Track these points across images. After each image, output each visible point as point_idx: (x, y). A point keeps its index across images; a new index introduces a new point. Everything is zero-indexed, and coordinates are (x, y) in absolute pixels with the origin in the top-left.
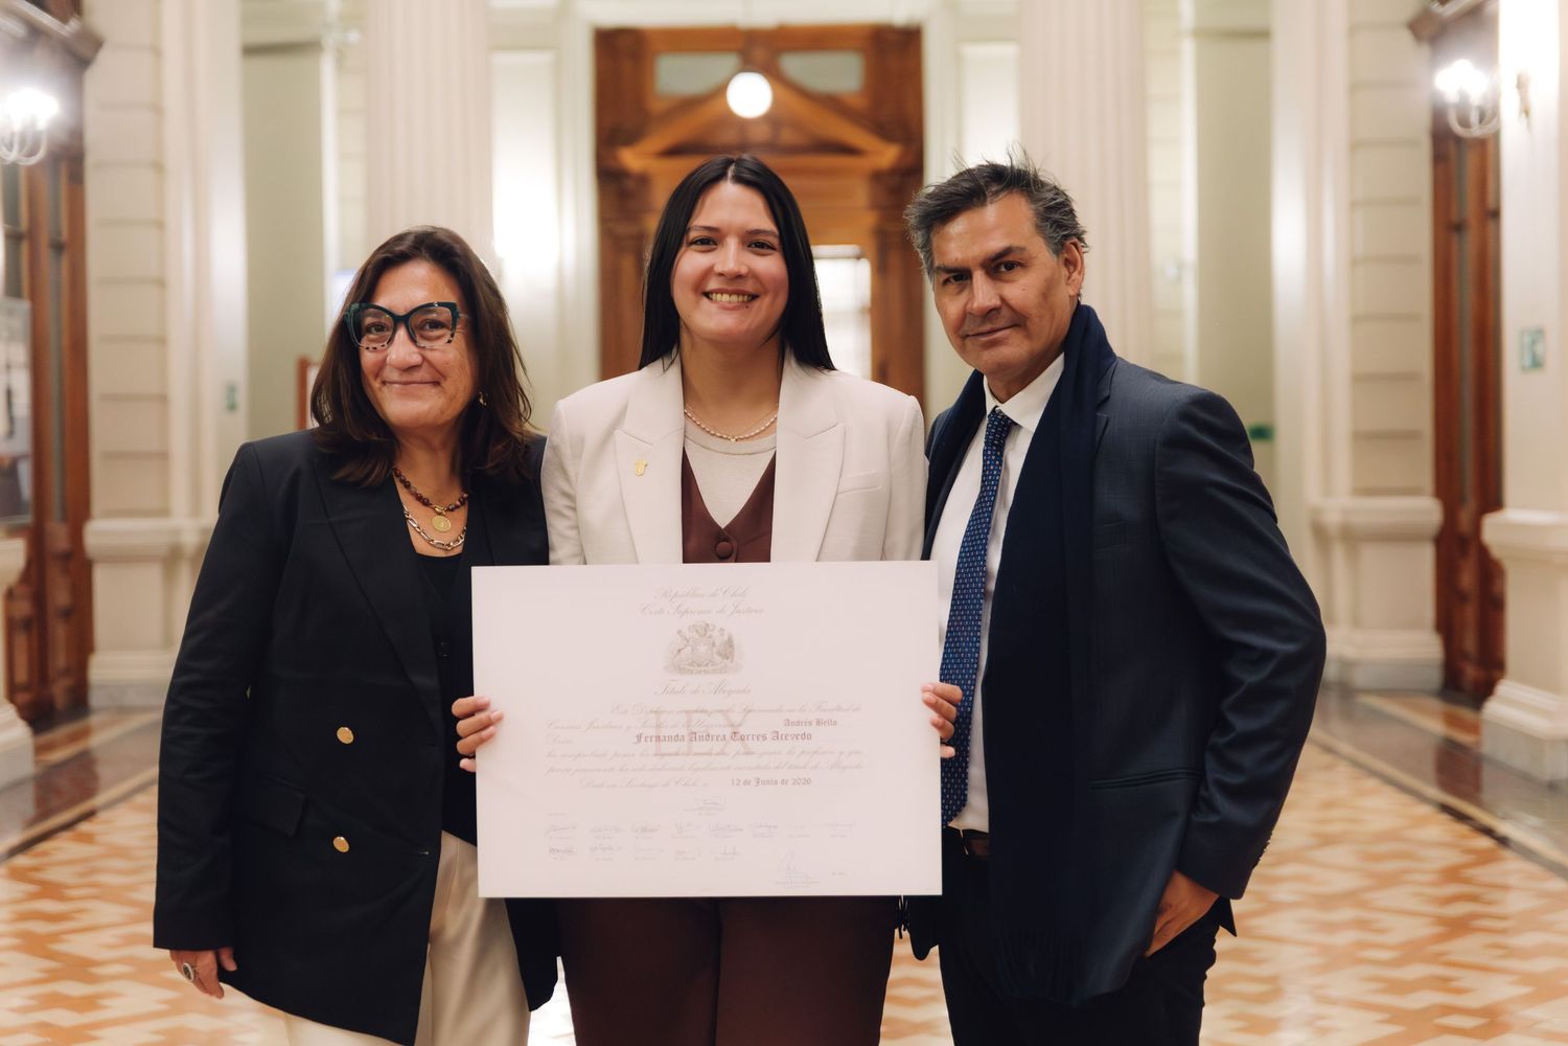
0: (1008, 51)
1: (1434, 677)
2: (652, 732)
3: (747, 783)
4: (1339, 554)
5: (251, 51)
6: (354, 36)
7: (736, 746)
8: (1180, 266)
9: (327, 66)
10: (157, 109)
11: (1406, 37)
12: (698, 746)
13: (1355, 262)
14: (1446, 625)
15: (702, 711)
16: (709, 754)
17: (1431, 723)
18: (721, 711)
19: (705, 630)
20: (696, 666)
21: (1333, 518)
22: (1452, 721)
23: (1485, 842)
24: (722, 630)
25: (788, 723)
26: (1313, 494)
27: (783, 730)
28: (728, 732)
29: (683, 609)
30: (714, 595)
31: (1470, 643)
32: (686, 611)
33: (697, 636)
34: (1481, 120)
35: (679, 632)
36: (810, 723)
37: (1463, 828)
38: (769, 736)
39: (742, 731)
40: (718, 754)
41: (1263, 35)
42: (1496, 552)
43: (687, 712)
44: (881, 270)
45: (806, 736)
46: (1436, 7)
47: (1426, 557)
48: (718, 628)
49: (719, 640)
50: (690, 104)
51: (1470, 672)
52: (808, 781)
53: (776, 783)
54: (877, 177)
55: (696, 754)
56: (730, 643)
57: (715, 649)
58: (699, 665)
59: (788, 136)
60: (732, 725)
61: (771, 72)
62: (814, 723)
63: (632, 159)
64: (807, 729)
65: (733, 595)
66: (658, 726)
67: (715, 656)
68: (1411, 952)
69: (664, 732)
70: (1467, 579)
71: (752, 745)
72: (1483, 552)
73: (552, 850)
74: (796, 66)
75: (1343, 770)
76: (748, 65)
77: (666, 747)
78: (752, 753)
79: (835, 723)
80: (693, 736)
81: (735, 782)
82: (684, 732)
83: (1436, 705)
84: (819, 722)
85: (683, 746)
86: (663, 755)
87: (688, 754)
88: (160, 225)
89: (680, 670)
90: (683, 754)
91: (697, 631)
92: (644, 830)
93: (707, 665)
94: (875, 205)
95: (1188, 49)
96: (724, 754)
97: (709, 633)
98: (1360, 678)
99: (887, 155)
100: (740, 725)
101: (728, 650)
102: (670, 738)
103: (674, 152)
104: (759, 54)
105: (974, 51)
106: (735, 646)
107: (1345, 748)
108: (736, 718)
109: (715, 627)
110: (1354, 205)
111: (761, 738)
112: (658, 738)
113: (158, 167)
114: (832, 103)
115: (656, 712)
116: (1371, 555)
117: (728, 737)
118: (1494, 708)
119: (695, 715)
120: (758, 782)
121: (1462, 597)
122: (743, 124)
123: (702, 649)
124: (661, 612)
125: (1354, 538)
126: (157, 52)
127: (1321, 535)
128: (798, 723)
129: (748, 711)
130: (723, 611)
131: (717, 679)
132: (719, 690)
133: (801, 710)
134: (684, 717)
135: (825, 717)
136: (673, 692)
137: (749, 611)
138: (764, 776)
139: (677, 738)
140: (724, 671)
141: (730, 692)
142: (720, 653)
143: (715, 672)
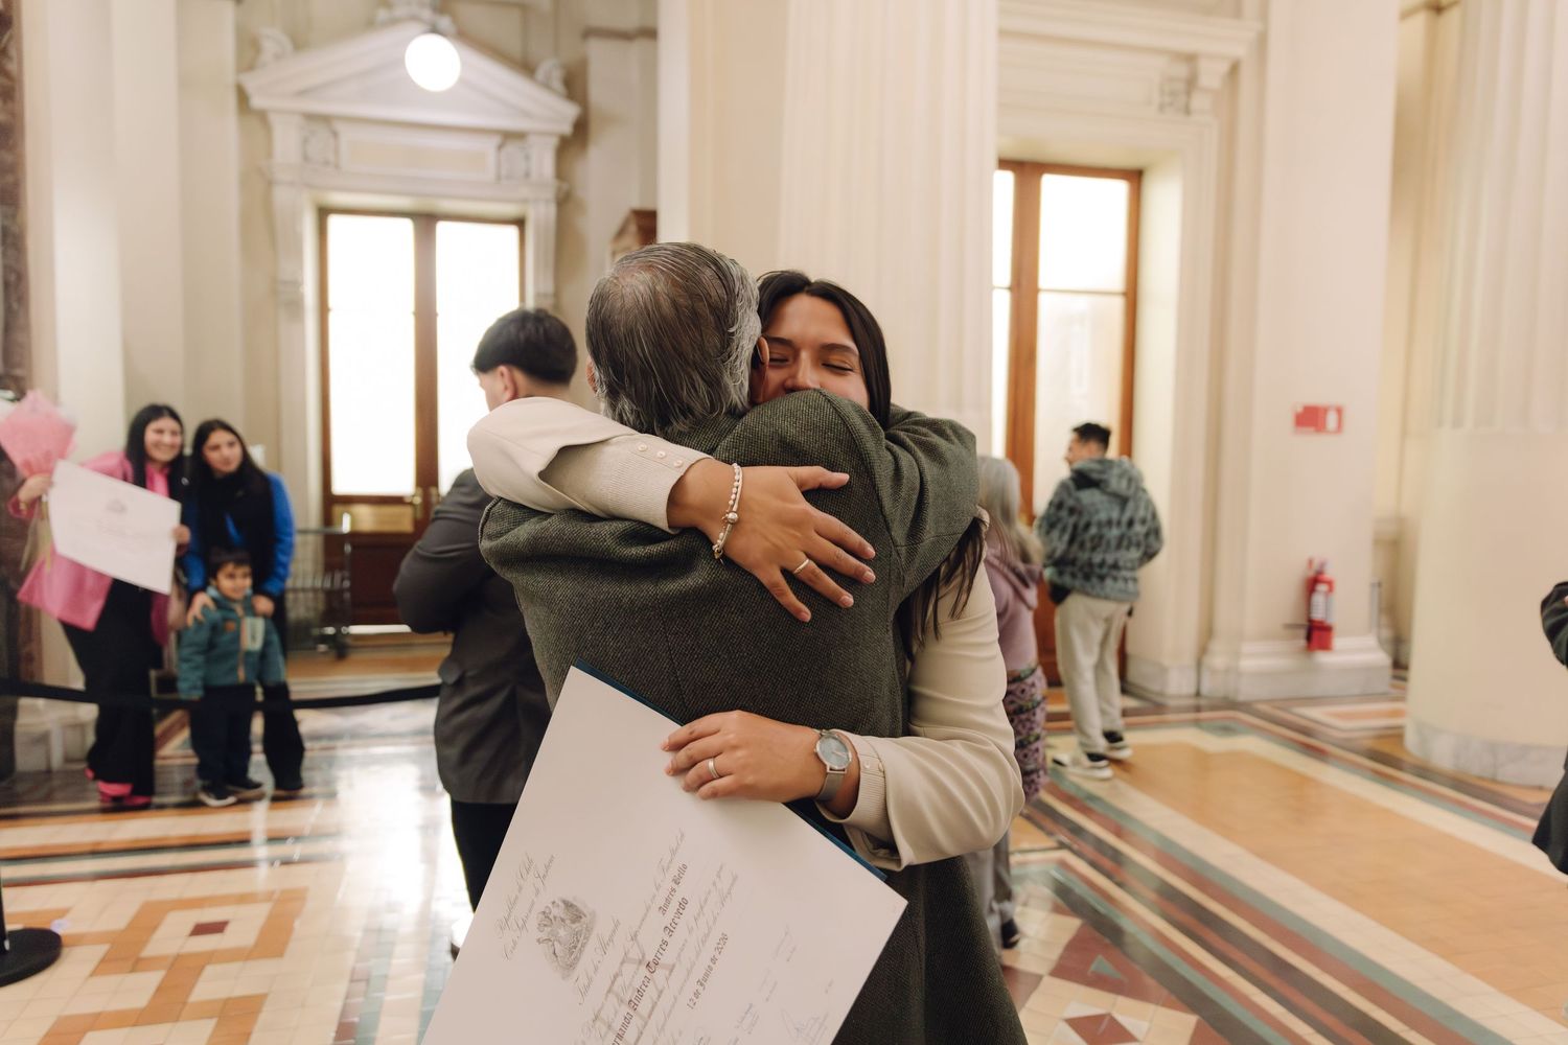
3: (697, 994)
7: (660, 974)
12: (644, 1006)
15: (616, 977)
18: (622, 963)
20: (575, 948)
24: (554, 903)
25: (663, 910)
27: (667, 920)
28: (643, 971)
29: (520, 923)
30: (520, 889)
33: (549, 929)
35: (538, 941)
36: (673, 890)
38: (667, 938)
39: (650, 958)
40: (659, 996)
43: (609, 991)
45: (683, 904)
48: (550, 905)
49: (558, 912)
52: (724, 938)
56: (568, 905)
57: (568, 922)
58: (575, 947)
60: (640, 962)
62: (675, 886)
65: (528, 869)
66: (609, 1027)
67: (574, 926)
69: (617, 1025)
71: (667, 958)
77: (630, 1036)
78: (674, 966)
79: (685, 867)
80: (632, 1005)
81: (692, 1005)
84: (677, 882)
85: (636, 1022)
87: (646, 1024)
89: (571, 966)
91: (545, 925)
93: (578, 941)
96: (661, 992)
97: (551, 917)
100: (643, 956)
101: (574, 912)
106: (575, 903)
108: (635, 954)
109: (547, 907)
111: (664, 947)
115: (596, 1017)
117: (648, 974)
119: (615, 988)
120: (702, 985)
123: (562, 933)
124: (515, 943)
128: (668, 901)
129: (635, 936)
130: (538, 892)
131: (593, 942)
132: (604, 948)
133: (658, 888)
134: (612, 998)
135: (674, 871)
136: (587, 987)
137: (547, 867)
138: (698, 974)
139: (627, 1020)
140: (589, 930)
141: (611, 940)
142: (573, 922)
143: (586, 938)
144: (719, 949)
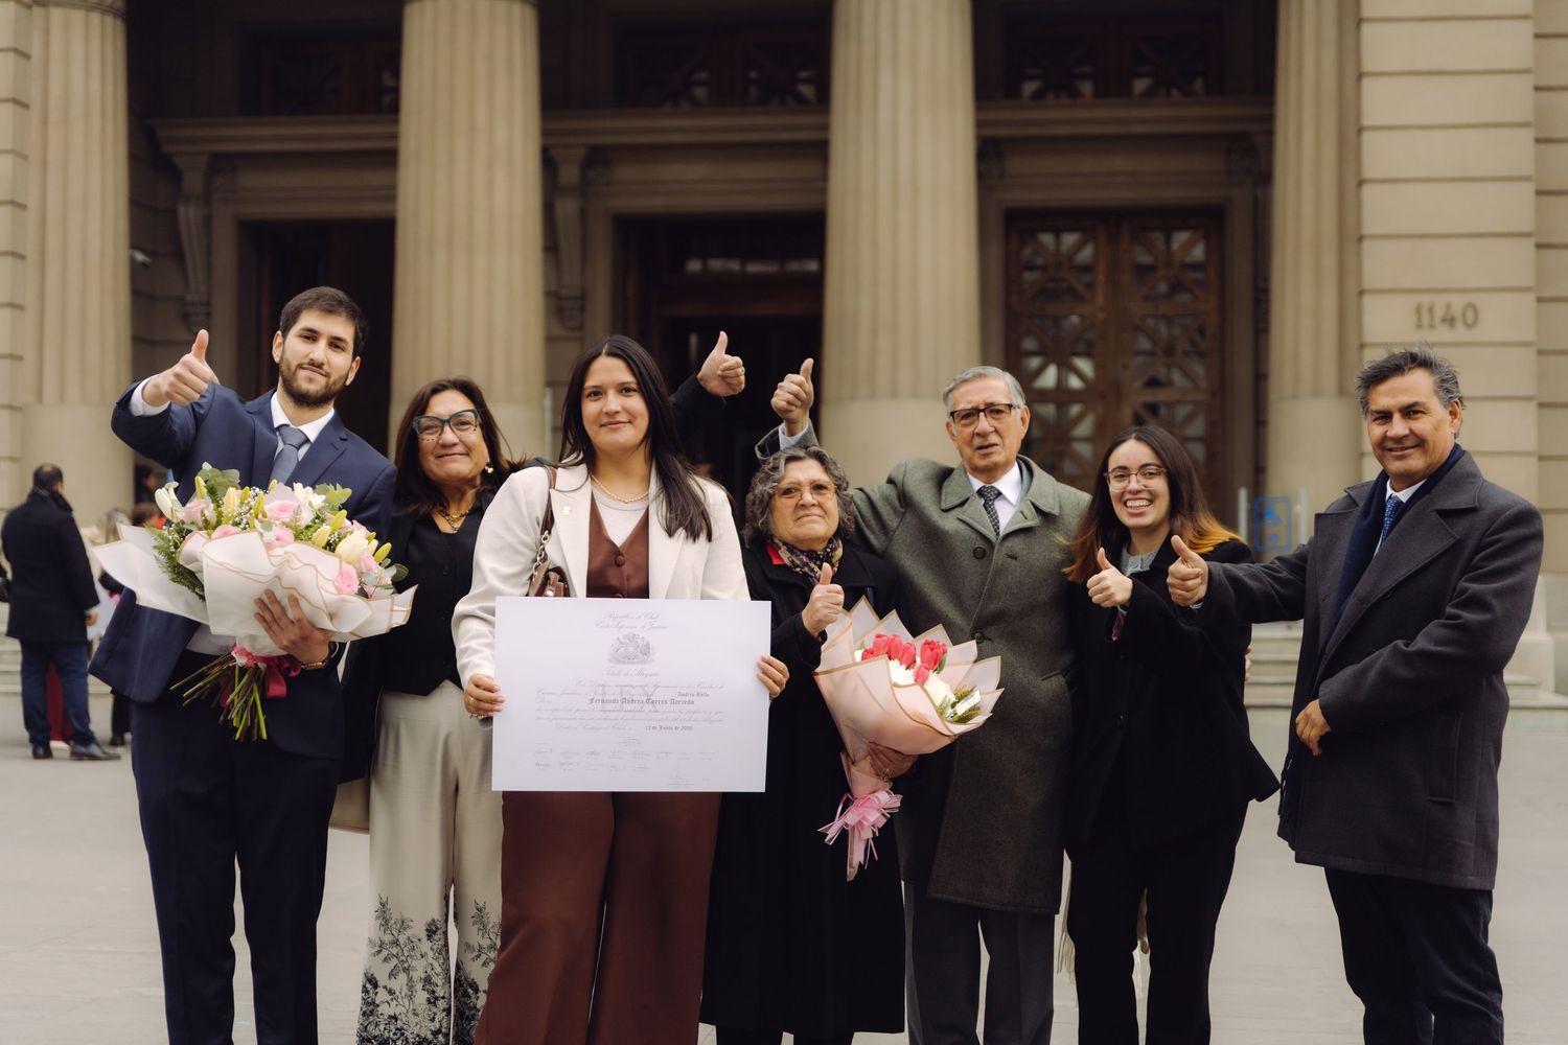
2: (600, 698)
3: (654, 728)
7: (649, 707)
12: (627, 706)
15: (630, 686)
16: (633, 711)
18: (641, 687)
19: (633, 638)
20: (628, 659)
24: (643, 638)
25: (680, 694)
27: (677, 699)
28: (644, 698)
29: (620, 625)
30: (639, 617)
32: (622, 627)
33: (628, 641)
35: (618, 639)
36: (693, 695)
38: (669, 702)
39: (653, 698)
40: (638, 711)
43: (621, 686)
45: (691, 703)
48: (640, 637)
49: (641, 642)
52: (690, 728)
55: (626, 711)
56: (648, 646)
57: (639, 650)
60: (647, 695)
62: (696, 695)
64: (691, 699)
65: (651, 618)
66: (604, 694)
67: (639, 653)
69: (607, 698)
71: (658, 706)
73: (537, 764)
77: (609, 706)
78: (659, 712)
79: (708, 695)
80: (624, 701)
81: (648, 728)
82: (618, 698)
84: (698, 694)
85: (618, 706)
86: (606, 711)
87: (621, 711)
89: (618, 662)
90: (617, 711)
91: (628, 638)
92: (593, 753)
93: (634, 659)
96: (641, 711)
97: (635, 640)
100: (651, 695)
101: (646, 650)
102: (610, 701)
106: (651, 649)
108: (649, 690)
111: (664, 703)
112: (603, 701)
115: (603, 686)
117: (644, 701)
119: (625, 688)
120: (661, 729)
123: (631, 649)
124: (608, 626)
128: (686, 695)
129: (657, 686)
130: (644, 627)
131: (639, 667)
132: (640, 673)
133: (689, 687)
134: (619, 689)
135: (702, 691)
136: (613, 674)
137: (659, 627)
138: (664, 724)
139: (614, 701)
140: (643, 662)
141: (646, 676)
142: (641, 652)
143: (638, 663)
144: (683, 728)
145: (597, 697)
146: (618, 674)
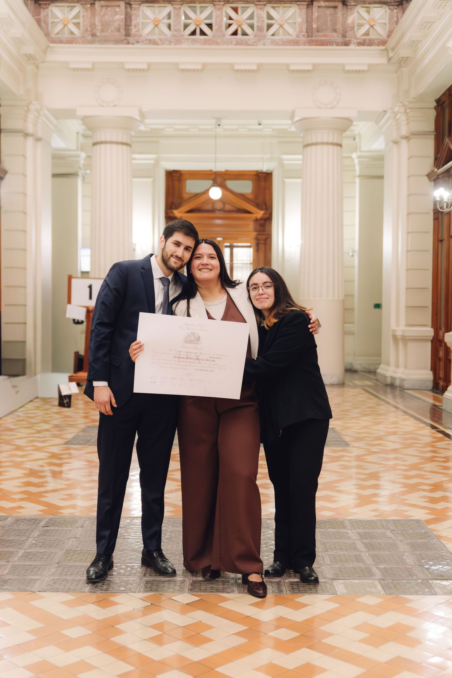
0: (299, 180)
1: (430, 385)
2: (178, 356)
4: (401, 344)
5: (55, 176)
6: (88, 172)
8: (354, 251)
9: (80, 181)
10: (25, 194)
11: (426, 178)
13: (408, 251)
14: (434, 368)
16: (191, 362)
17: (429, 399)
21: (399, 333)
22: (435, 399)
23: (440, 435)
26: (393, 326)
31: (442, 374)
32: (189, 329)
34: (447, 207)
37: (434, 431)
41: (381, 177)
42: (449, 345)
44: (257, 250)
46: (436, 170)
47: (428, 346)
50: (197, 195)
51: (441, 383)
53: (205, 370)
54: (256, 220)
55: (187, 362)
59: (228, 207)
61: (223, 186)
63: (177, 213)
64: (214, 359)
68: (414, 467)
70: (441, 354)
72: (445, 344)
73: (151, 382)
74: (231, 184)
75: (400, 413)
76: (216, 183)
82: (185, 357)
83: (431, 394)
86: (180, 362)
88: (25, 232)
90: (185, 362)
92: (173, 378)
94: (255, 230)
95: (357, 180)
98: (406, 385)
99: (260, 214)
102: (182, 358)
103: (190, 211)
104: (219, 180)
105: (287, 180)
107: (401, 406)
110: (408, 233)
112: (179, 358)
113: (25, 213)
114: (242, 196)
116: (410, 345)
118: (446, 394)
121: (440, 360)
122: (214, 202)
125: (405, 340)
126: (25, 176)
127: (395, 338)
145: (177, 356)
146: (186, 347)
